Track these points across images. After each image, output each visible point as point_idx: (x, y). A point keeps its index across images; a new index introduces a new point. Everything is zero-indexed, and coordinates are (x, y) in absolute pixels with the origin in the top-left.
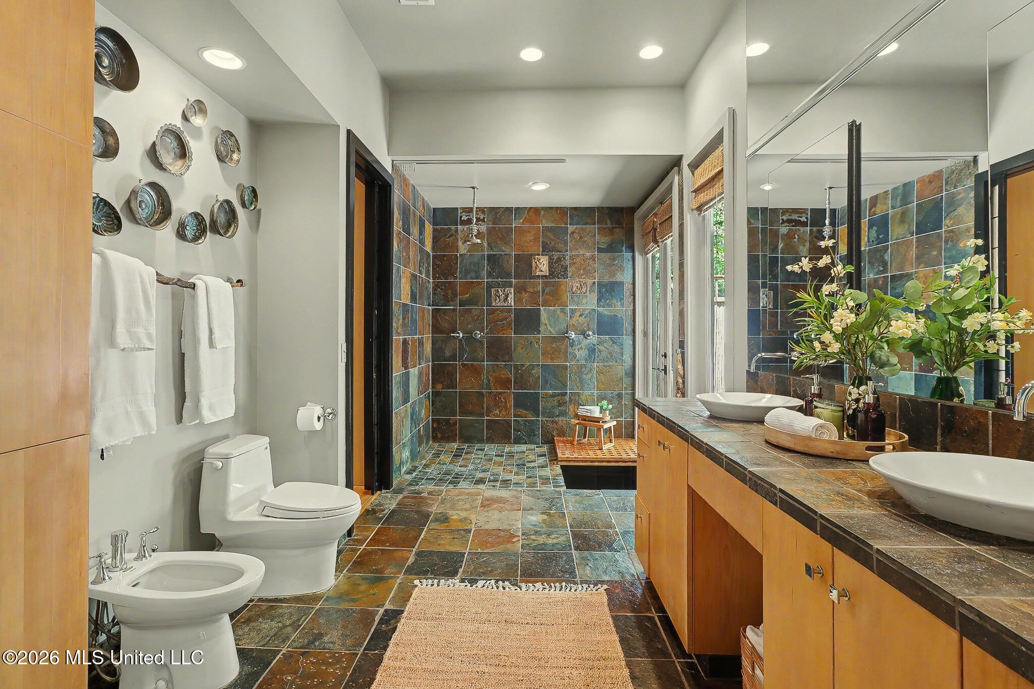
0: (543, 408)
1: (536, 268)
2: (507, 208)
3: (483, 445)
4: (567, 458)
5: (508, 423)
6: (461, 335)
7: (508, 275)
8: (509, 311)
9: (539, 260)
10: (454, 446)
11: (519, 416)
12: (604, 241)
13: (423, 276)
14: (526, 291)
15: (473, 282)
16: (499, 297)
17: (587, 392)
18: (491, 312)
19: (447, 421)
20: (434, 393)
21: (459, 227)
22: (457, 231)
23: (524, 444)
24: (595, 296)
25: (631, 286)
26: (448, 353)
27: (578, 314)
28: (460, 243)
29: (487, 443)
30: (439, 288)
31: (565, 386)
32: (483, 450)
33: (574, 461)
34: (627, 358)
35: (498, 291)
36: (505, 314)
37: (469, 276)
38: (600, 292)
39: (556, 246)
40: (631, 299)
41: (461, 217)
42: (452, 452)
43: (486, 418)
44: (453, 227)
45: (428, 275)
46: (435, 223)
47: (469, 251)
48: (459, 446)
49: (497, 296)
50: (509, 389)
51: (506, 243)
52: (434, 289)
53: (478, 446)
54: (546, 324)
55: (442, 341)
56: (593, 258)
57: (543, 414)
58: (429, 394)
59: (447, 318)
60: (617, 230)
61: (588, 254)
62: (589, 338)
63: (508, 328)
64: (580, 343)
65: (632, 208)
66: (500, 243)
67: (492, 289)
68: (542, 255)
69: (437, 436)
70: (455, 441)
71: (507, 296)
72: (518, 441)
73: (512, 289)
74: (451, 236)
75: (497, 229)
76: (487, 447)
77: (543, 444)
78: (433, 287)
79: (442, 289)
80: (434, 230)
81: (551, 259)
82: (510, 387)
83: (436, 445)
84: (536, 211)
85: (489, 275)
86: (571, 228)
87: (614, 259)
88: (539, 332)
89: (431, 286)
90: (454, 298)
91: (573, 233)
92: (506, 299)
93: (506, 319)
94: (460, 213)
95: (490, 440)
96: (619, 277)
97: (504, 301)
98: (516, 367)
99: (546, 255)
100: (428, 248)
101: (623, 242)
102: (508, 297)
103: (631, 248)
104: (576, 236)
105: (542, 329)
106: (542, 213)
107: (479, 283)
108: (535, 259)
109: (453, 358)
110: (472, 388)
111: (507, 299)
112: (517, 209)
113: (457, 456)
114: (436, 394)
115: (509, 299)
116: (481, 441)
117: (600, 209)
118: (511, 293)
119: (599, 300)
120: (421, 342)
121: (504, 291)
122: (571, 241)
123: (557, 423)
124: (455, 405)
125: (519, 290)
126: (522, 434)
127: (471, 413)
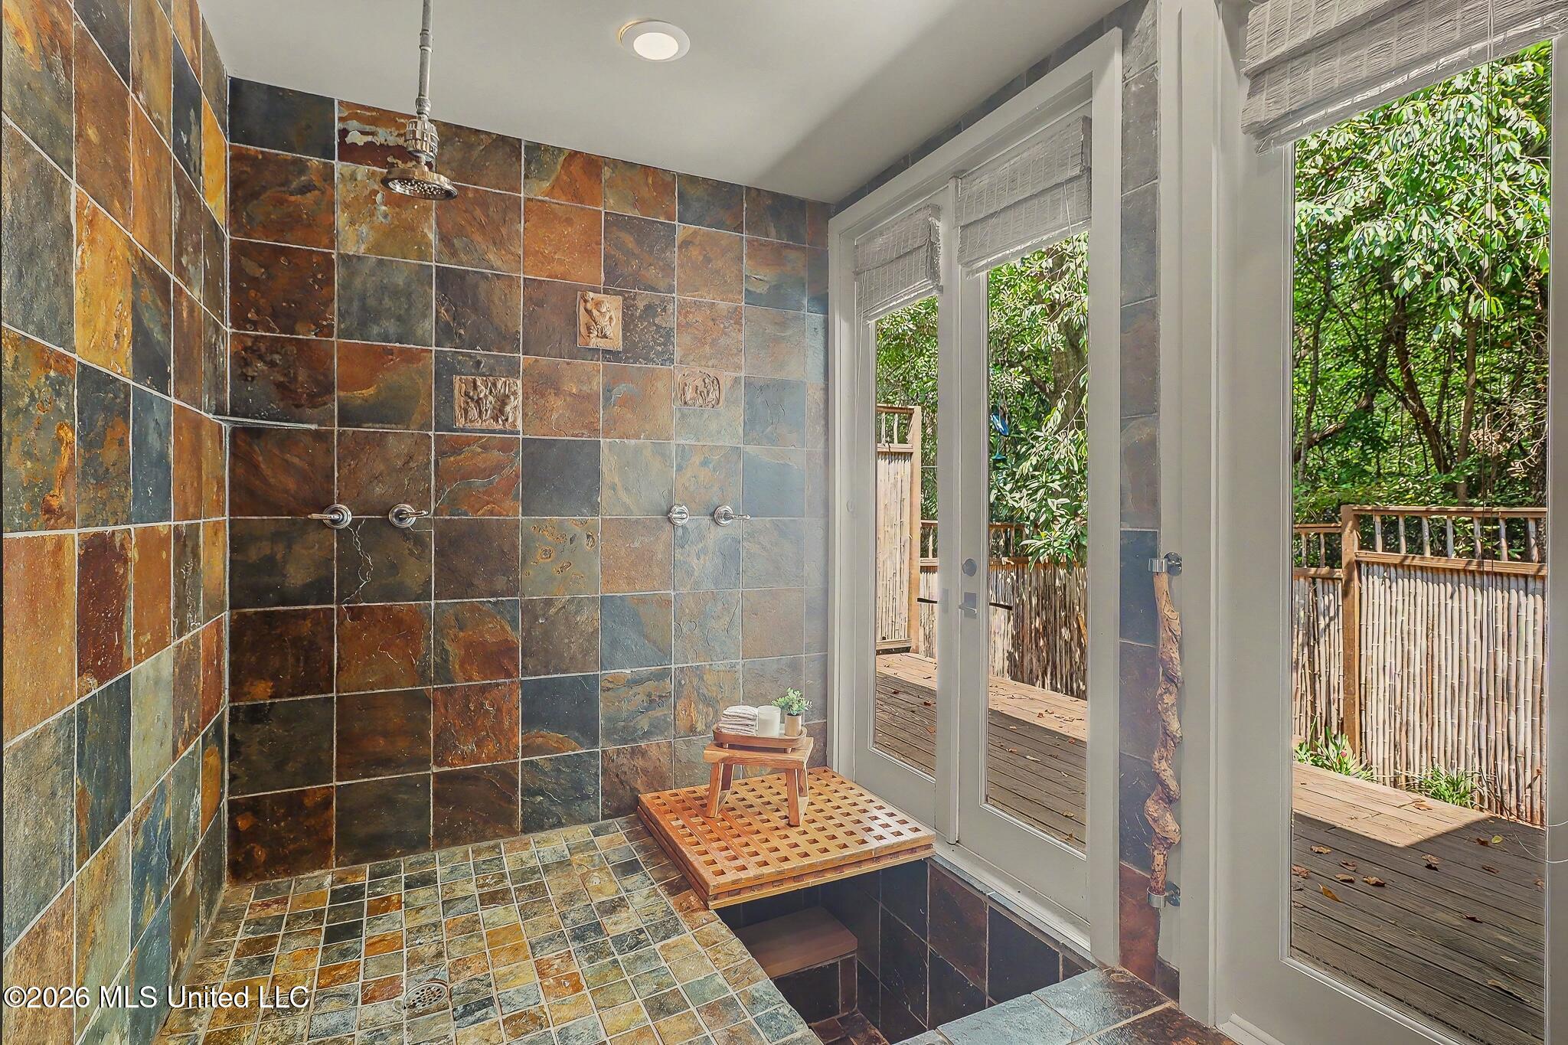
0: (609, 720)
1: (589, 328)
2: (502, 140)
3: (424, 856)
4: (734, 882)
5: (507, 776)
6: (349, 517)
7: (507, 340)
8: (506, 446)
9: (598, 305)
10: (320, 886)
11: (540, 750)
12: (762, 276)
13: (196, 294)
14: (558, 392)
15: (391, 352)
16: (478, 402)
17: (720, 665)
18: (450, 448)
19: (293, 804)
20: (241, 716)
21: (338, 165)
22: (328, 174)
23: (553, 827)
24: (739, 413)
25: (819, 395)
26: (297, 576)
27: (697, 460)
28: (341, 218)
29: (439, 846)
30: (261, 358)
31: (665, 653)
32: (427, 880)
33: (751, 888)
34: (812, 570)
35: (475, 387)
36: (496, 455)
37: (375, 330)
38: (750, 404)
39: (643, 272)
40: (819, 429)
41: (344, 133)
42: (318, 916)
43: (435, 769)
44: (315, 161)
45: (215, 303)
46: (237, 131)
47: (376, 247)
48: (341, 881)
49: (472, 399)
50: (508, 675)
51: (499, 243)
52: (241, 361)
53: (406, 866)
54: (613, 488)
55: (276, 537)
56: (735, 315)
57: (608, 734)
58: (219, 725)
59: (296, 460)
60: (792, 255)
61: (723, 305)
62: (723, 521)
63: (506, 494)
64: (702, 538)
65: (824, 205)
66: (480, 239)
67: (456, 379)
68: (606, 292)
69: (249, 855)
70: (322, 862)
71: (503, 401)
72: (535, 823)
73: (519, 383)
74: (305, 189)
75: (471, 195)
76: (441, 862)
77: (610, 817)
78: (235, 356)
79: (272, 364)
80: (237, 158)
81: (628, 309)
82: (511, 668)
83: (249, 894)
84: (592, 164)
85: (445, 333)
86: (682, 231)
87: (783, 325)
88: (595, 509)
89: (227, 348)
90: (319, 395)
91: (686, 244)
92: (499, 412)
93: (498, 468)
94: (341, 119)
95: (449, 836)
96: (793, 371)
97: (496, 419)
98: (529, 609)
99: (617, 293)
100: (216, 203)
101: (804, 286)
102: (506, 404)
103: (822, 302)
104: (694, 252)
105: (604, 497)
106: (607, 173)
107: (410, 357)
108: (586, 301)
109: (319, 590)
110: (388, 681)
111: (502, 412)
112: (534, 148)
113: (342, 933)
114: (247, 717)
115: (508, 408)
116: (418, 844)
117: (755, 193)
118: (515, 393)
119: (750, 423)
120: (186, 543)
121: (494, 385)
122: (681, 266)
123: (643, 754)
124: (326, 746)
125: (541, 386)
126: (546, 804)
127: (385, 763)
